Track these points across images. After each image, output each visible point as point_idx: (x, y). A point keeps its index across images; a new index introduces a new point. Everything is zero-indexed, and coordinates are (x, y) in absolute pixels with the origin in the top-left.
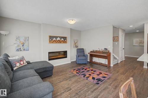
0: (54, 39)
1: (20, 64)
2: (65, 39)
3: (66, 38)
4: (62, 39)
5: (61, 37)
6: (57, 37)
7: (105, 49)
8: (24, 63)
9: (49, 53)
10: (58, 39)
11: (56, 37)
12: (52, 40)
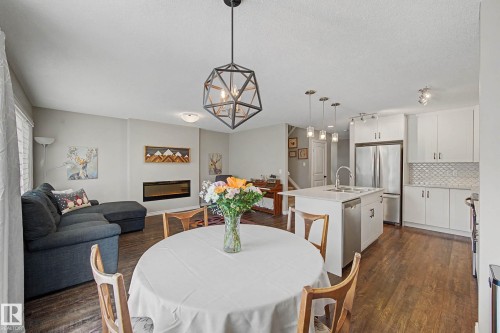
0: (158, 153)
1: (76, 204)
2: (184, 152)
3: (188, 150)
4: (178, 154)
5: (174, 150)
6: (165, 149)
7: (272, 176)
8: (83, 203)
9: (145, 184)
10: (168, 153)
11: (163, 149)
12: (152, 155)
